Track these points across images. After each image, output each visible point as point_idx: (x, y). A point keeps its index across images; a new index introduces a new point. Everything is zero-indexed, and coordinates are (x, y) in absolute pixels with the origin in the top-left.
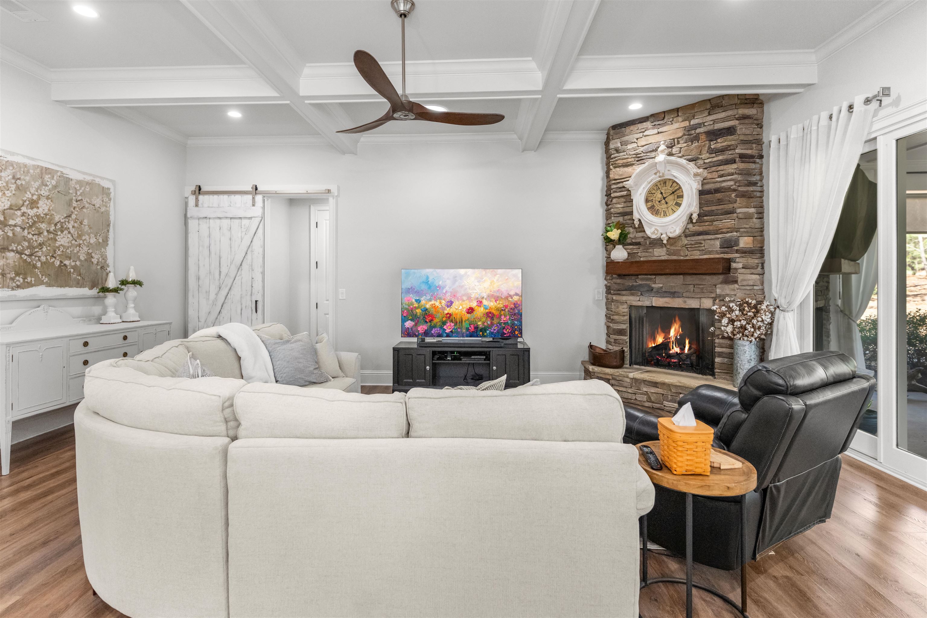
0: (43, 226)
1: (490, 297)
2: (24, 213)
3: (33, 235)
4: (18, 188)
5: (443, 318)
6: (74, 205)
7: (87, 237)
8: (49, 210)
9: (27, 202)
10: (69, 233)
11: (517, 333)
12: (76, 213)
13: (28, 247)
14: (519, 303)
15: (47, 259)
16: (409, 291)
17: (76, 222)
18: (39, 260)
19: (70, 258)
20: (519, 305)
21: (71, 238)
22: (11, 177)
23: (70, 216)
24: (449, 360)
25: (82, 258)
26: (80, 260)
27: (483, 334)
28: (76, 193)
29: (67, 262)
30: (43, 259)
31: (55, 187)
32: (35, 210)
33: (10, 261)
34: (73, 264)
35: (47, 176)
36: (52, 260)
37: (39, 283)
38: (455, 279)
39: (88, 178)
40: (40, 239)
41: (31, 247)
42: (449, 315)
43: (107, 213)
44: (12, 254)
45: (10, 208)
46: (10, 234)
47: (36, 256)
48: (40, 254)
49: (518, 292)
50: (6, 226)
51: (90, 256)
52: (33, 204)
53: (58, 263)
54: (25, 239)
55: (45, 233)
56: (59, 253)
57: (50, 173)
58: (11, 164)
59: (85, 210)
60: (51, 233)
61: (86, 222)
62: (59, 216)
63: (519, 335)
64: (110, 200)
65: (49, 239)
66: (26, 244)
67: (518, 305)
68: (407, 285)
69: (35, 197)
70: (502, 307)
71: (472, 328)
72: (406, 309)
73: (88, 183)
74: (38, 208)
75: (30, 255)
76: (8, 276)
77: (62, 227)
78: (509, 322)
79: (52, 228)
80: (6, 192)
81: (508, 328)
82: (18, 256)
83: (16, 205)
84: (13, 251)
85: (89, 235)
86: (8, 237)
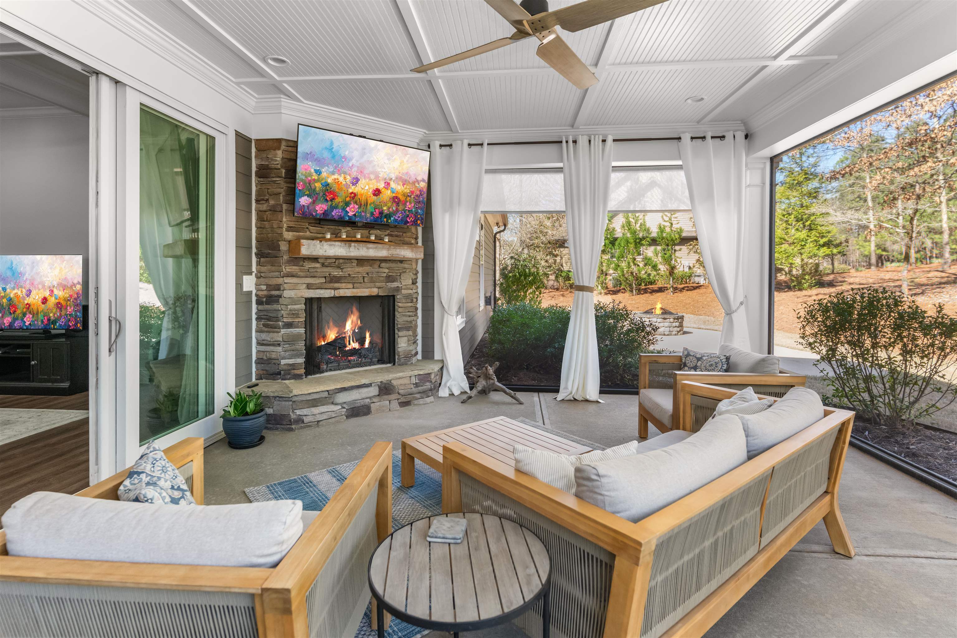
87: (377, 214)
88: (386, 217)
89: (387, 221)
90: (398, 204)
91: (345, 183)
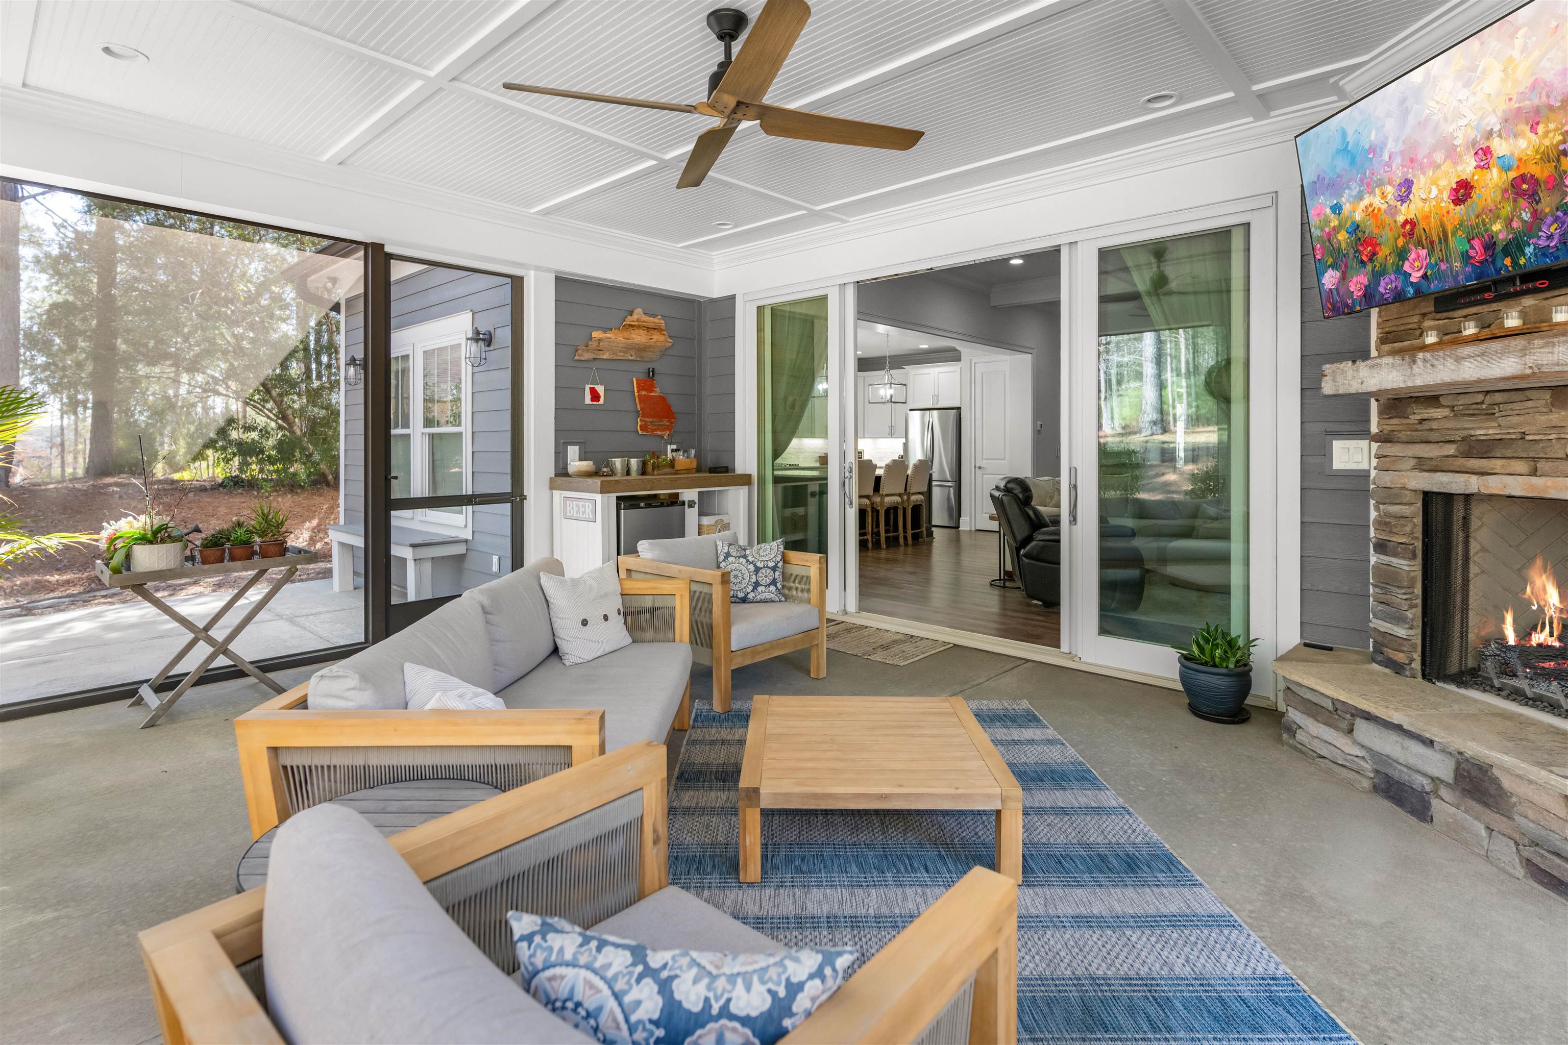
87: (1477, 252)
88: (1506, 251)
89: (1515, 263)
90: (1533, 197)
91: (1386, 205)
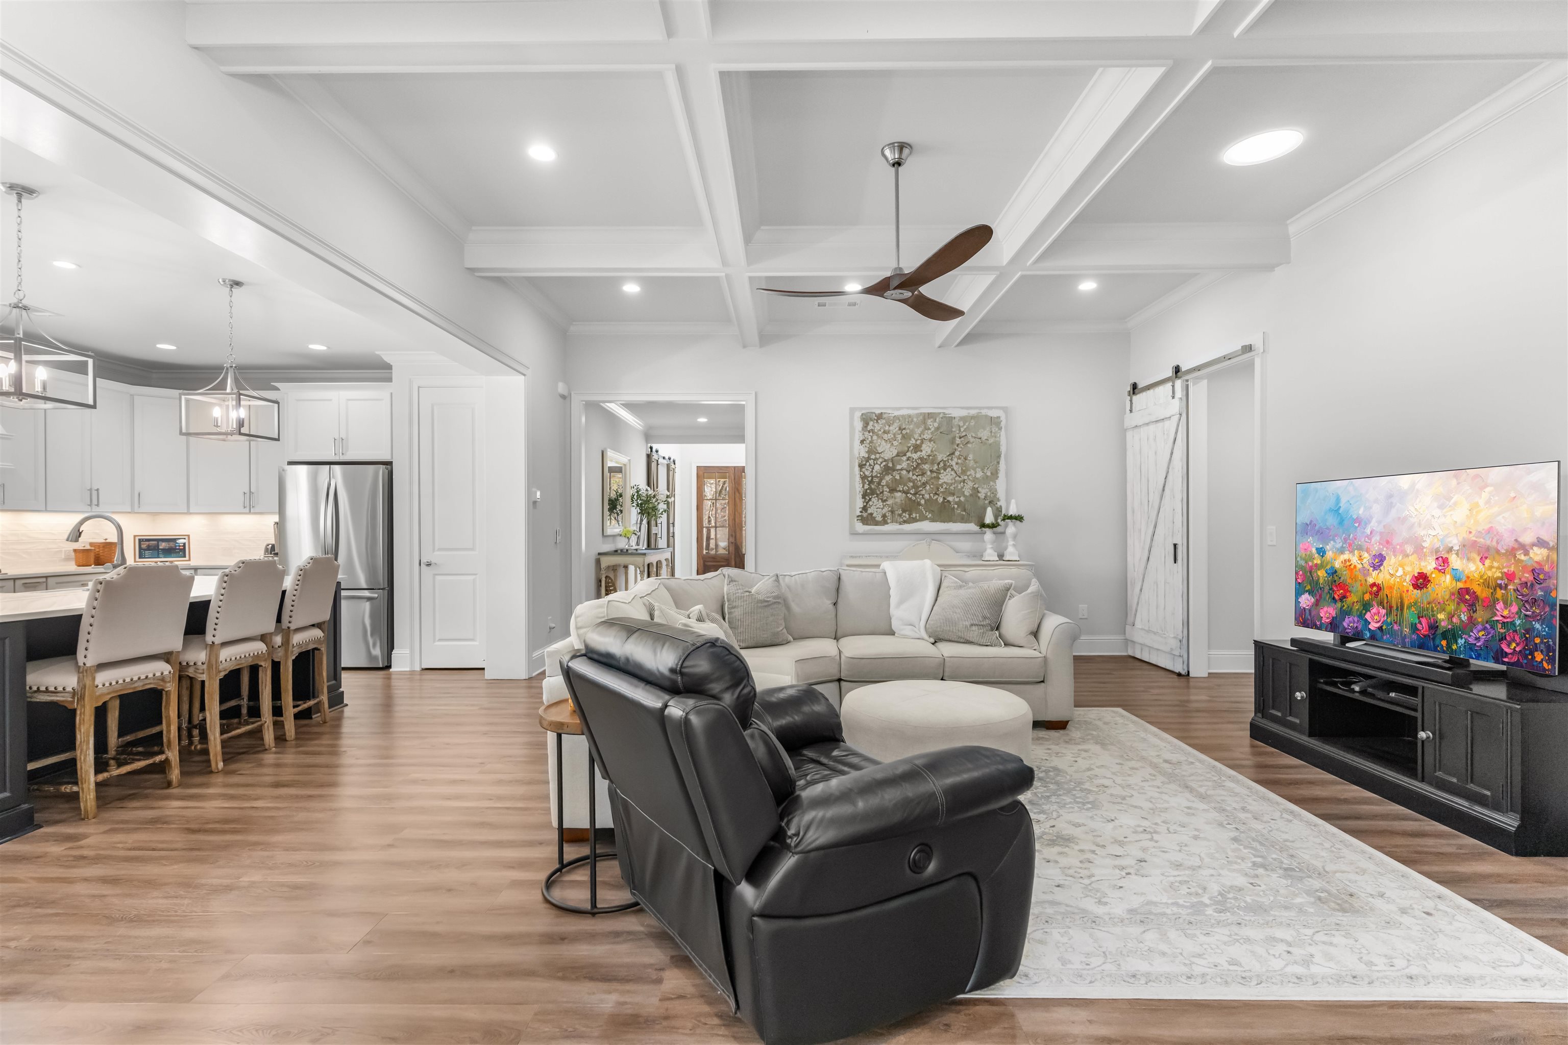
0: (926, 467)
1: (1469, 547)
2: (909, 457)
3: (917, 476)
4: (903, 437)
5: (1364, 594)
6: (957, 442)
7: (972, 472)
8: (932, 451)
9: (912, 448)
10: (953, 470)
11: (1539, 656)
12: (959, 449)
13: (913, 487)
14: (1547, 568)
15: (930, 496)
16: (1307, 529)
17: (960, 459)
18: (923, 498)
19: (954, 495)
20: (1548, 576)
21: (955, 475)
22: (897, 429)
23: (953, 454)
24: (1353, 691)
25: (967, 493)
26: (965, 496)
27: (1449, 646)
28: (960, 430)
29: (950, 499)
30: (927, 496)
31: (937, 429)
32: (919, 453)
33: (898, 500)
34: (957, 500)
35: (930, 421)
36: (935, 498)
37: (923, 518)
38: (1390, 501)
39: (973, 412)
40: (924, 479)
41: (915, 487)
42: (1377, 589)
43: (997, 445)
44: (899, 494)
45: (898, 455)
46: (898, 477)
47: (920, 495)
48: (923, 492)
49: (1545, 537)
50: (894, 471)
51: (976, 491)
52: (917, 448)
53: (942, 500)
54: (910, 480)
55: (929, 473)
56: (942, 490)
57: (932, 418)
58: (896, 418)
59: (969, 445)
60: (934, 472)
61: (971, 457)
62: (941, 455)
63: (1545, 665)
64: (1000, 429)
65: (932, 478)
66: (911, 484)
67: (1546, 574)
68: (1303, 517)
69: (918, 442)
70: (1498, 578)
71: (1423, 627)
72: (1302, 568)
73: (973, 417)
74: (921, 451)
75: (915, 494)
76: (897, 512)
77: (945, 465)
78: (1518, 622)
79: (936, 467)
80: (894, 442)
81: (1514, 640)
82: (904, 495)
83: (902, 452)
84: (900, 491)
85: (975, 469)
86: (896, 479)
